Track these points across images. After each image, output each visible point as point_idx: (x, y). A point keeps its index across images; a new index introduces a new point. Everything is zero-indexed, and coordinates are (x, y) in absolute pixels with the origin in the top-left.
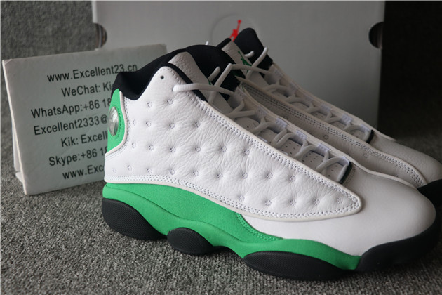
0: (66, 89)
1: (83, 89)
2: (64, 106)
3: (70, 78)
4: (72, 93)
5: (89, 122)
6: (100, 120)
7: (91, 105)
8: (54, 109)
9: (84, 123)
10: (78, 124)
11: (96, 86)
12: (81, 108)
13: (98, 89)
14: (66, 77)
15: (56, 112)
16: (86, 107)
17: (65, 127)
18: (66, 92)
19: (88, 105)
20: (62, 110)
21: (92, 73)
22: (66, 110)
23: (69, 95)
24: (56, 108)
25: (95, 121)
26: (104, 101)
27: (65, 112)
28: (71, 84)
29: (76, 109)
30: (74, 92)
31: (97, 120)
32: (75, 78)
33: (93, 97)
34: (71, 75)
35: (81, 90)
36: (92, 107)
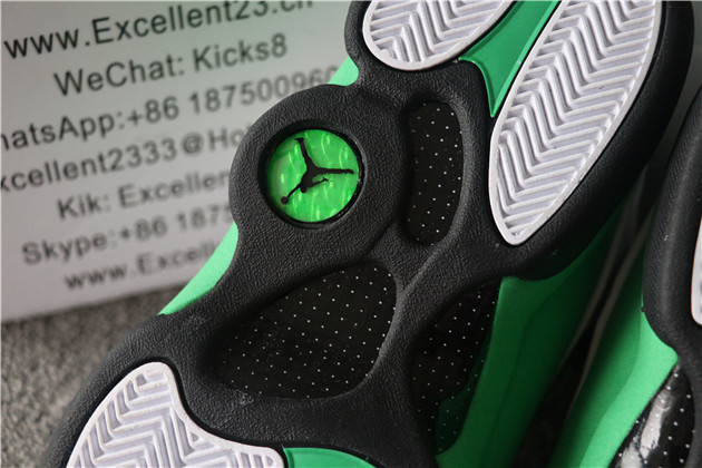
0: (68, 75)
1: (126, 72)
2: (65, 120)
3: (81, 42)
4: (90, 83)
5: (145, 154)
6: (178, 146)
7: (149, 111)
8: (32, 130)
9: (127, 157)
10: (108, 162)
11: (169, 61)
12: (118, 121)
13: (176, 66)
14: (69, 40)
15: (39, 136)
16: (135, 118)
17: (69, 171)
18: (68, 83)
19: (142, 111)
20: (57, 131)
21: (157, 24)
22: (72, 129)
23: (78, 89)
24: (38, 126)
25: (162, 150)
26: (194, 97)
27: (68, 136)
28: (87, 58)
29: (104, 125)
30: (94, 82)
31: (172, 147)
32: (98, 41)
33: (158, 90)
34: (86, 34)
35: (117, 75)
36: (153, 116)
